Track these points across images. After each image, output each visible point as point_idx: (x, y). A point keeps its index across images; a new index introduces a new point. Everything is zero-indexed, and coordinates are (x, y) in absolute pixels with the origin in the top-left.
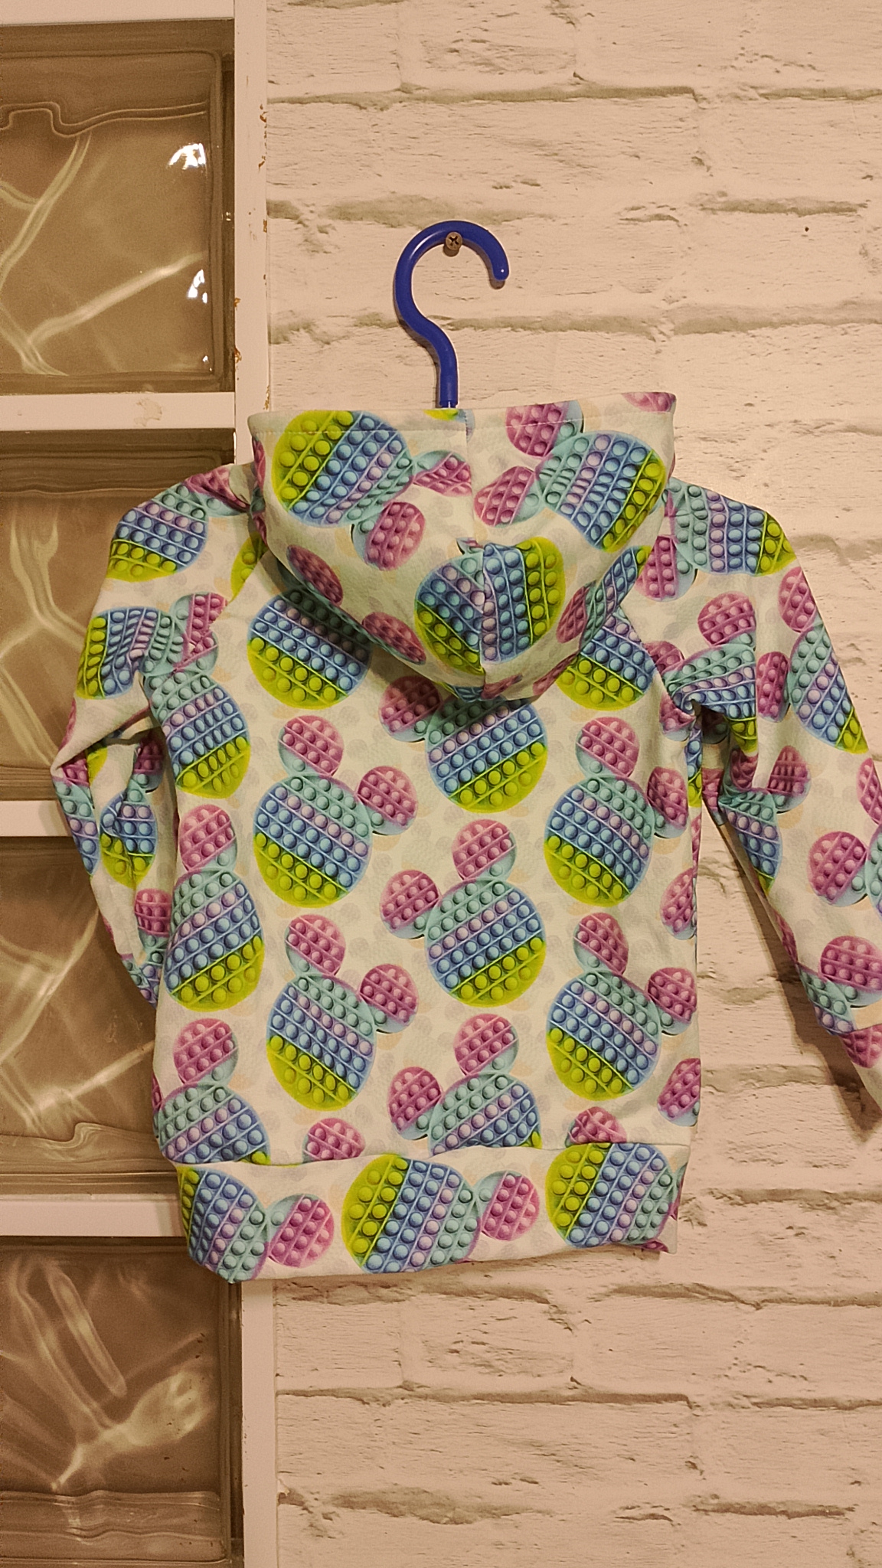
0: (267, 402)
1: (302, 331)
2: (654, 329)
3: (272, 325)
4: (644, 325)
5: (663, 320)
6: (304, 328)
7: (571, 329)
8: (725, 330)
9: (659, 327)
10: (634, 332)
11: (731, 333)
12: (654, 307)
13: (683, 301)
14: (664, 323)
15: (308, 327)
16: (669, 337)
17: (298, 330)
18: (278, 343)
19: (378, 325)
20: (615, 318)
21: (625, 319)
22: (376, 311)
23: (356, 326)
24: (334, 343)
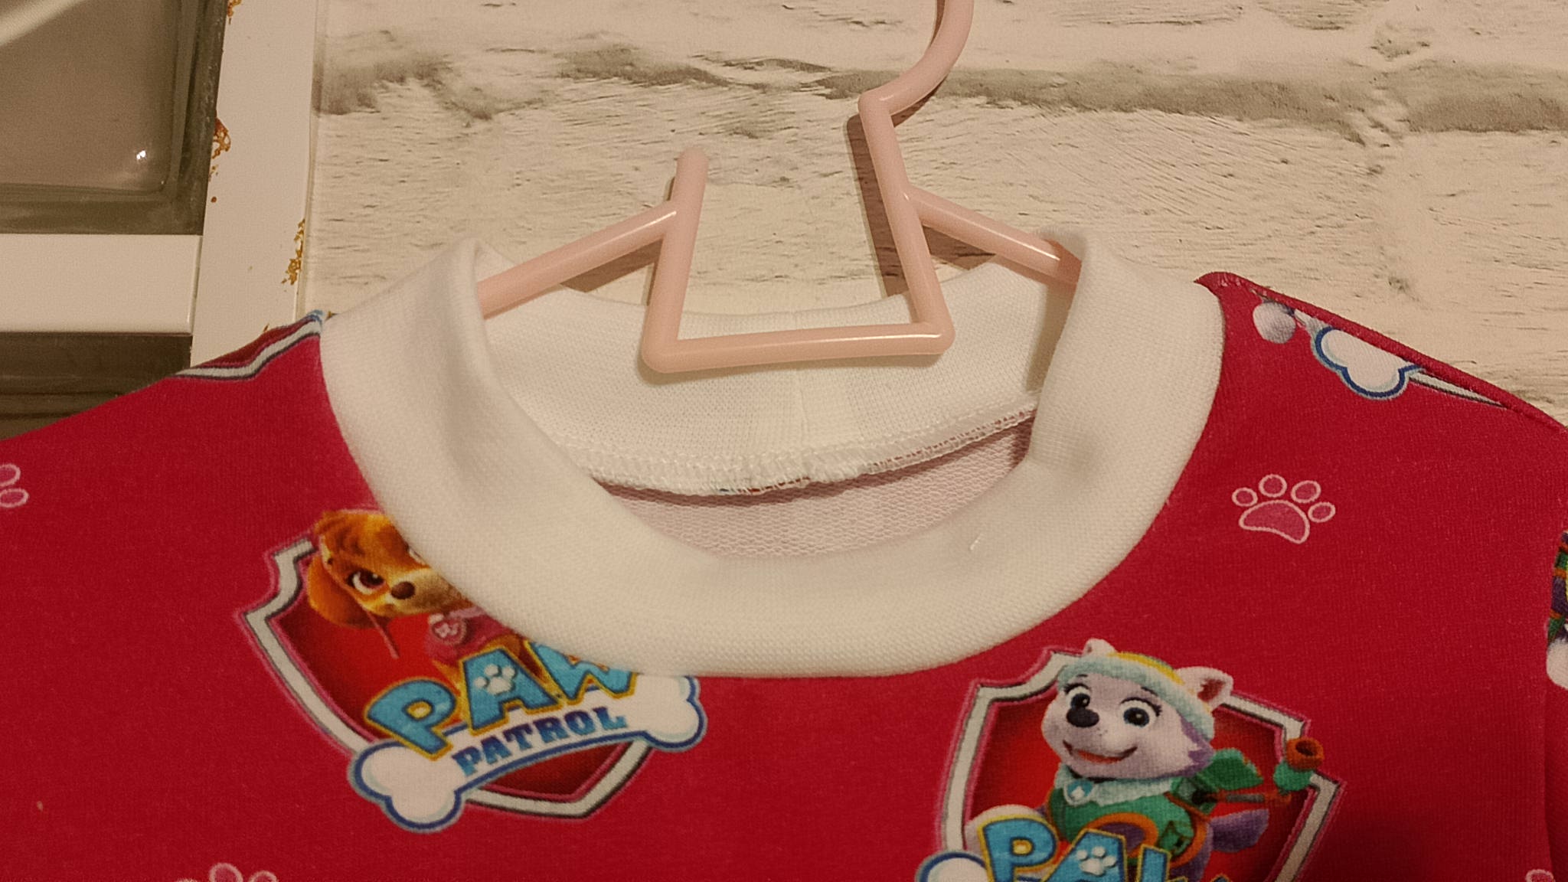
0: (295, 266)
1: (413, 84)
2: (1359, 115)
3: (327, 65)
4: (1330, 104)
5: (1378, 94)
6: (421, 77)
7: (1144, 106)
8: (1532, 128)
9: (1370, 111)
10: (1308, 121)
11: (1549, 135)
12: (1352, 64)
13: (1420, 55)
14: (1380, 103)
15: (429, 73)
16: (1397, 137)
17: (401, 80)
18: (339, 110)
19: (628, 77)
20: (1257, 86)
21: (1282, 88)
22: (623, 41)
23: (563, 75)
24: (502, 114)
